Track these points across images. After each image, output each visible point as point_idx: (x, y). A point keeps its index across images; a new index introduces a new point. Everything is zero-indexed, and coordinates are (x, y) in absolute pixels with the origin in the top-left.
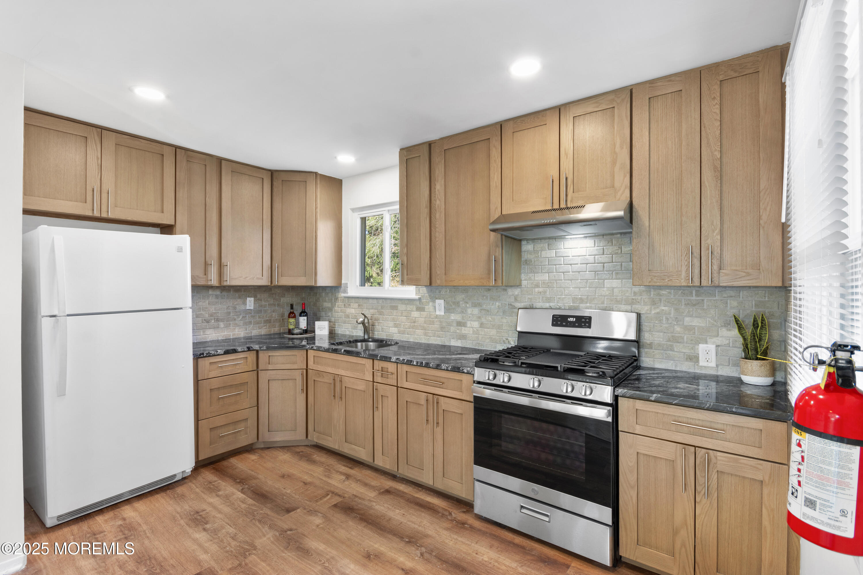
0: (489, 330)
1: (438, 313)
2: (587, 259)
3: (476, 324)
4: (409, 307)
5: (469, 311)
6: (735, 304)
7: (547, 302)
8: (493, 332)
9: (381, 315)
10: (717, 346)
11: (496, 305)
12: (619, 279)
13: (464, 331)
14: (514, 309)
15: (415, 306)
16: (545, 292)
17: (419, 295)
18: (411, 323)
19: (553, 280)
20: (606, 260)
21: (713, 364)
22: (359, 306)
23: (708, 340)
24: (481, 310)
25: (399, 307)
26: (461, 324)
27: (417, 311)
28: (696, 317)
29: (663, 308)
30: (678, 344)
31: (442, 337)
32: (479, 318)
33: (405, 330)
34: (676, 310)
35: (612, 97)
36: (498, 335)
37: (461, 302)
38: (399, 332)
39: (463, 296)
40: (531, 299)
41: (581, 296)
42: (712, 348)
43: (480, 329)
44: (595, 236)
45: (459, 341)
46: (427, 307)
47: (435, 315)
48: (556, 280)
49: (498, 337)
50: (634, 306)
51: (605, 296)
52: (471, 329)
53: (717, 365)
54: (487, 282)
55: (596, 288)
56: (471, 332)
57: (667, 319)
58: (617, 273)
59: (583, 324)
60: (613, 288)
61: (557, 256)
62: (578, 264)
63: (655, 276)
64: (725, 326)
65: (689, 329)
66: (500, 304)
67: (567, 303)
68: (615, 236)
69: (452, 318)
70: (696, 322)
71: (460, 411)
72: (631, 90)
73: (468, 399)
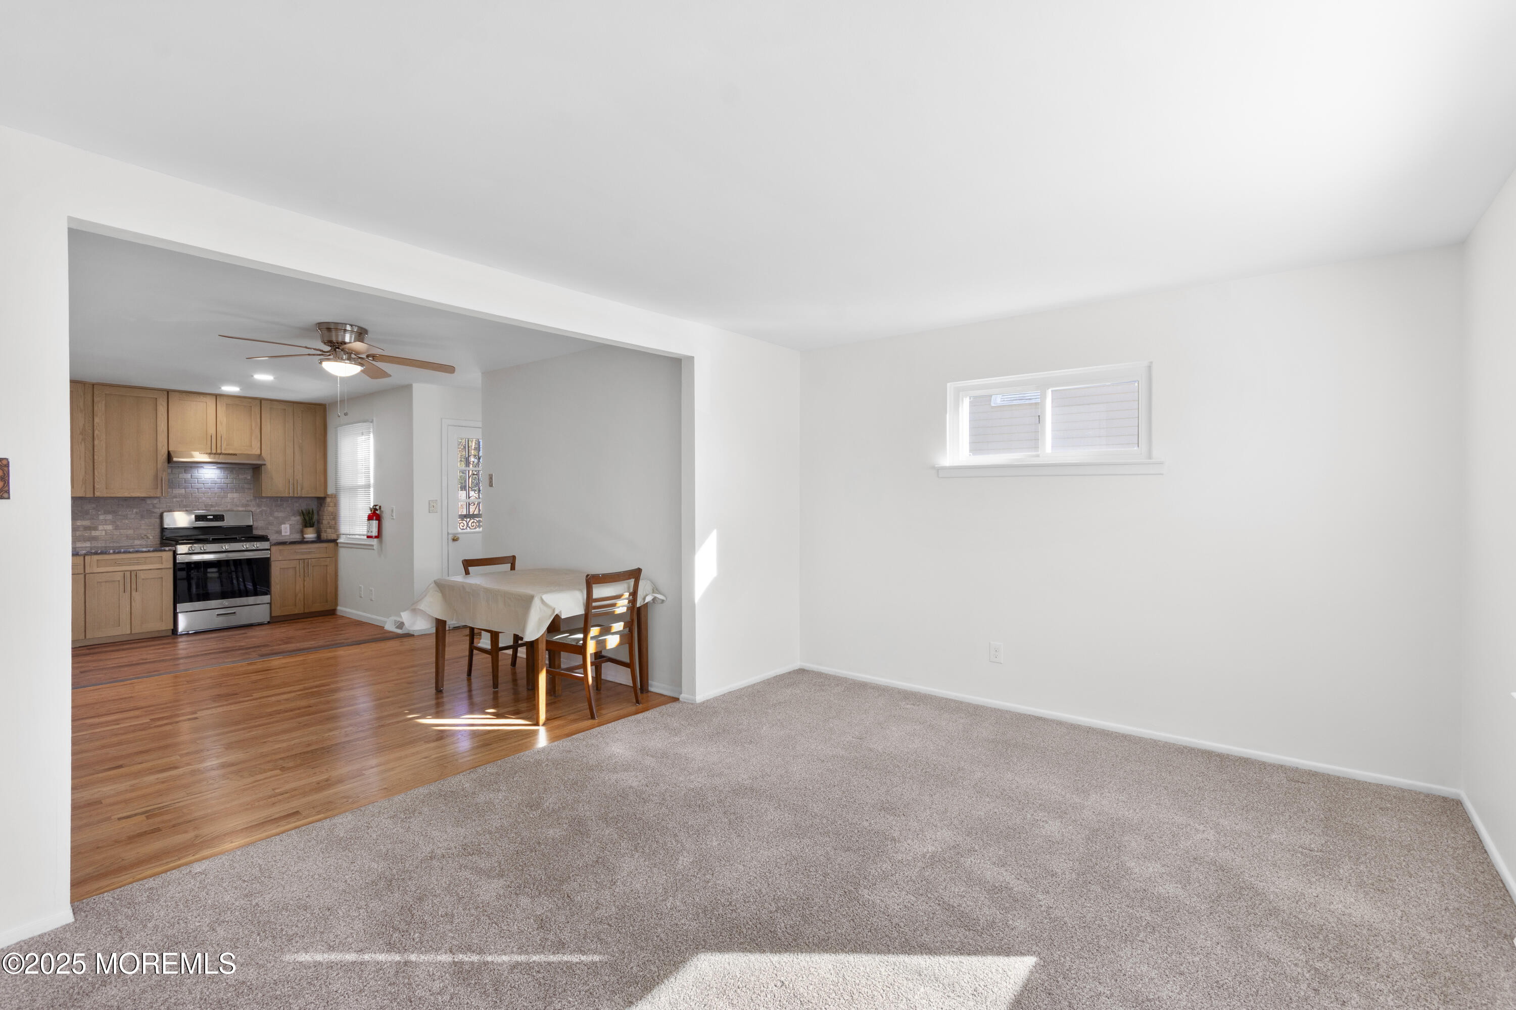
2: (216, 481)
5: (101, 517)
6: (297, 505)
10: (290, 525)
11: (133, 512)
13: (94, 533)
16: (182, 501)
20: (229, 482)
21: (288, 534)
23: (286, 523)
26: (88, 528)
28: (280, 512)
29: (264, 508)
30: (272, 526)
32: (114, 522)
34: (270, 509)
35: (250, 400)
36: (136, 533)
37: (90, 510)
39: (94, 505)
40: (170, 506)
42: (288, 526)
44: (218, 468)
49: (136, 535)
52: (104, 532)
53: (290, 534)
55: (223, 498)
56: (104, 534)
57: (266, 514)
59: (219, 520)
64: (294, 516)
65: (277, 518)
66: (137, 512)
70: (280, 514)
71: (160, 576)
72: (261, 400)
73: (168, 567)
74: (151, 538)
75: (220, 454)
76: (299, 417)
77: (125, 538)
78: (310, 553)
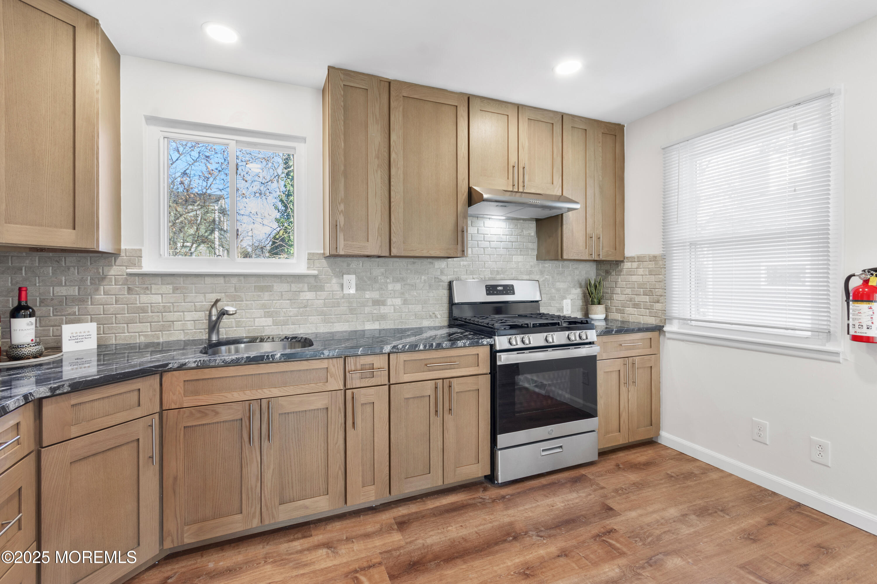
0: (413, 306)
1: (346, 291)
2: (501, 238)
3: (398, 301)
4: (295, 287)
5: (390, 287)
7: (470, 275)
8: (419, 308)
9: (235, 301)
10: (571, 300)
11: (421, 279)
12: (522, 255)
13: (384, 310)
14: (441, 282)
15: (306, 285)
17: (314, 270)
18: (299, 308)
19: (475, 254)
20: (514, 240)
22: (175, 289)
23: (567, 297)
24: (405, 285)
25: (275, 288)
26: (377, 303)
27: (309, 291)
28: (562, 282)
29: (547, 277)
30: (554, 301)
31: (352, 322)
32: (403, 293)
33: (288, 320)
34: (553, 277)
35: (552, 115)
36: (424, 310)
37: (379, 277)
38: (275, 323)
39: (382, 270)
40: (457, 272)
41: (497, 268)
43: (404, 306)
45: (377, 323)
46: (328, 285)
47: (342, 295)
48: (478, 255)
49: (424, 313)
50: (531, 276)
51: (513, 268)
52: (393, 307)
53: (571, 312)
54: (455, 253)
55: (508, 262)
56: (392, 311)
57: (548, 284)
58: (521, 251)
59: (509, 292)
60: (519, 262)
61: (479, 233)
62: (494, 241)
63: (574, 252)
64: (574, 287)
65: (558, 290)
66: (426, 278)
67: (487, 275)
68: (520, 221)
69: (367, 296)
70: (561, 285)
71: (475, 387)
72: (562, 116)
73: (485, 372)
74: (439, 316)
75: (522, 192)
76: (599, 142)
77: (414, 317)
78: (633, 348)
